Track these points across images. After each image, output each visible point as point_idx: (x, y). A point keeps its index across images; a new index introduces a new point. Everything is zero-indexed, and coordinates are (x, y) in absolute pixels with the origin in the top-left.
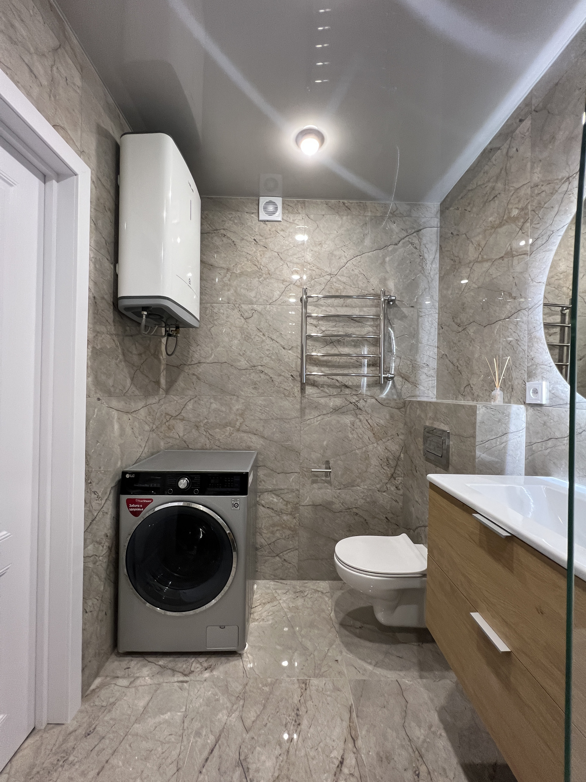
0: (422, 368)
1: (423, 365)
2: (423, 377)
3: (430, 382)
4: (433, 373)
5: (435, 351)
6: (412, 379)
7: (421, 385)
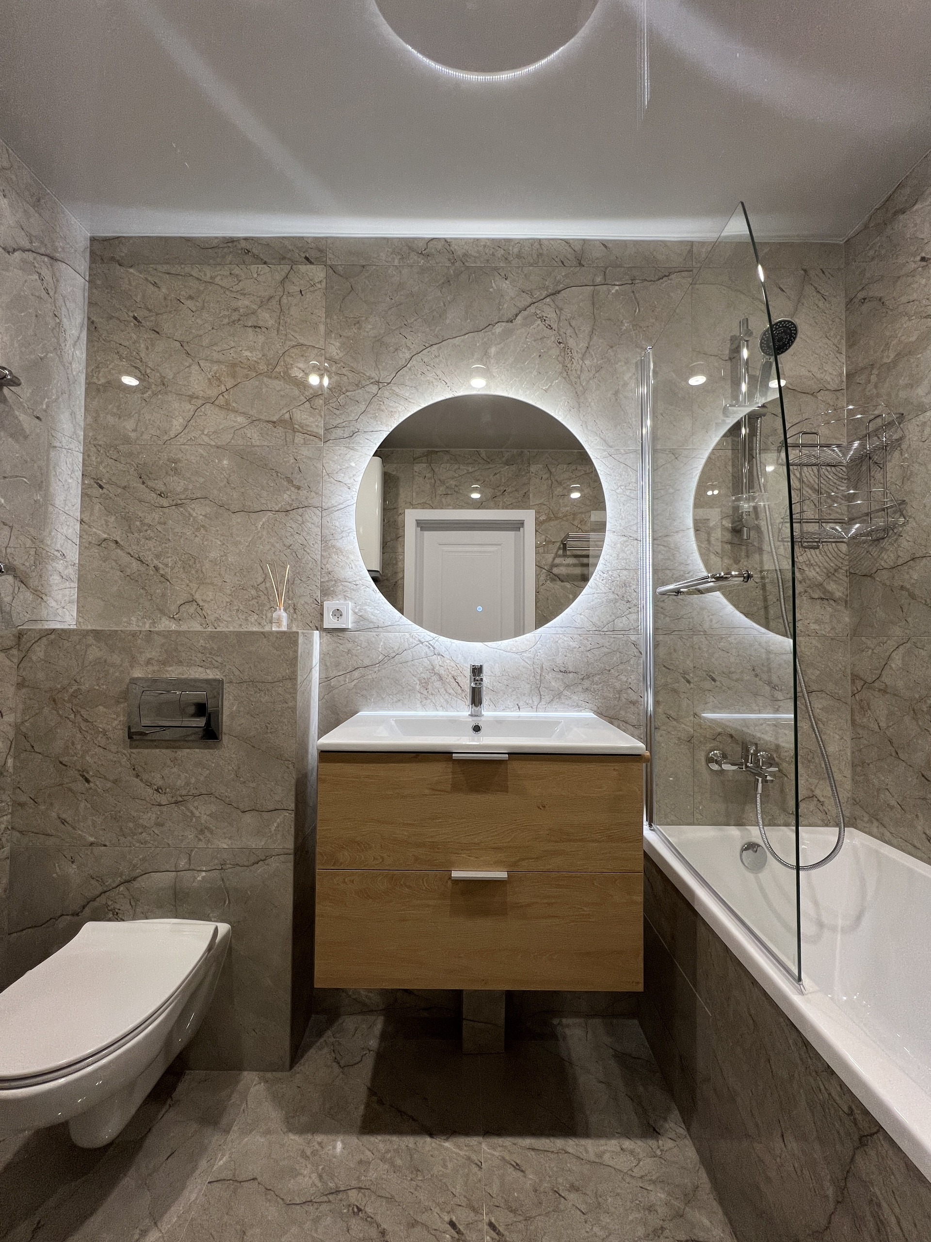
0: (52, 560)
1: (56, 553)
2: (55, 579)
3: (67, 592)
4: (72, 572)
5: (76, 527)
6: (34, 582)
7: (50, 596)
